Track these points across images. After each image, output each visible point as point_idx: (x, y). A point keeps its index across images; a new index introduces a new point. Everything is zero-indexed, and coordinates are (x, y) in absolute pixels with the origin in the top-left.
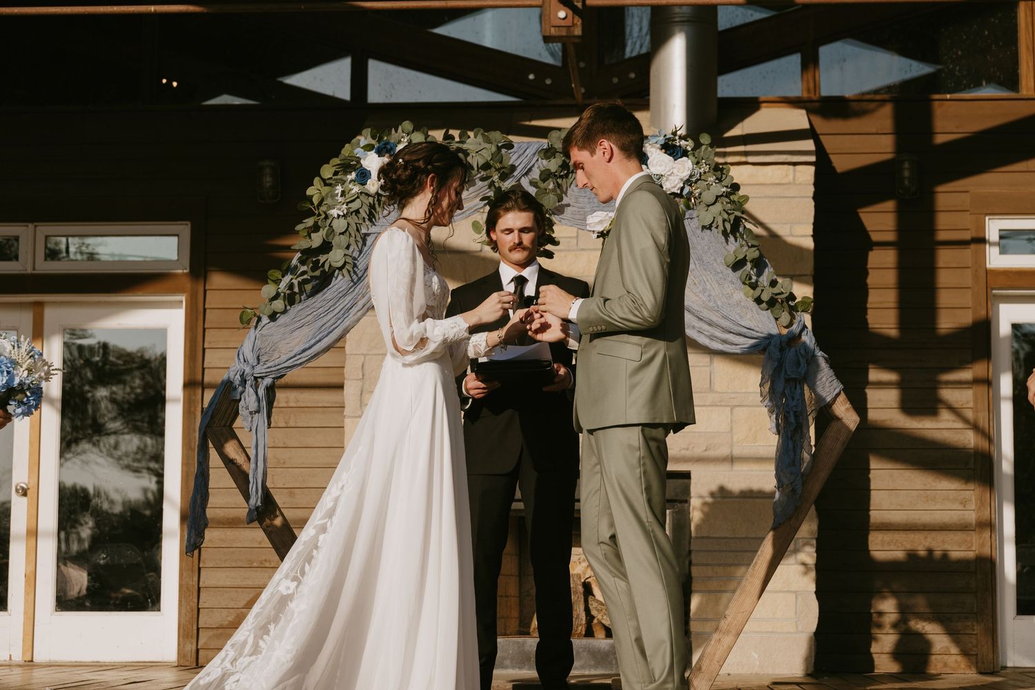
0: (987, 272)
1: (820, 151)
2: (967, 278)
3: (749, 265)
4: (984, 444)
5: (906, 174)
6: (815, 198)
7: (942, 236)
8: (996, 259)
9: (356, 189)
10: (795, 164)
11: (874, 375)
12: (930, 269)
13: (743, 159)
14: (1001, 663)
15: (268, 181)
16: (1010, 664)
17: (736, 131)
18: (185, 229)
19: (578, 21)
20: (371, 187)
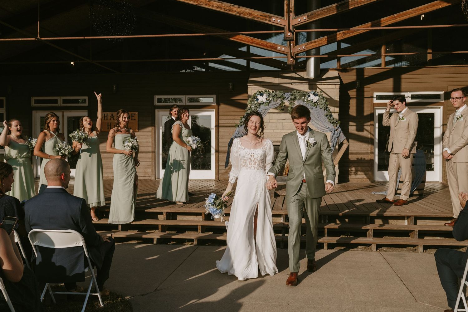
0: (373, 103)
1: (341, 81)
2: (370, 105)
3: (329, 116)
4: (372, 136)
5: (358, 84)
6: (339, 91)
7: (365, 96)
8: (376, 101)
9: (256, 102)
10: (336, 84)
11: (351, 123)
12: (363, 103)
13: (325, 84)
14: (374, 180)
15: (231, 87)
16: (376, 180)
17: (324, 77)
18: (215, 96)
19: (294, 61)
20: (259, 102)
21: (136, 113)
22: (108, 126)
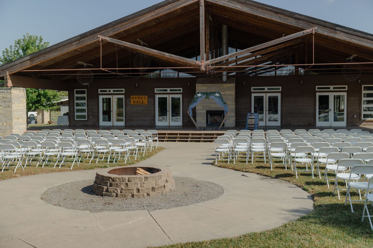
5: (244, 84)
8: (252, 91)
18: (182, 89)
20: (198, 96)
21: (147, 96)
22: (134, 102)
